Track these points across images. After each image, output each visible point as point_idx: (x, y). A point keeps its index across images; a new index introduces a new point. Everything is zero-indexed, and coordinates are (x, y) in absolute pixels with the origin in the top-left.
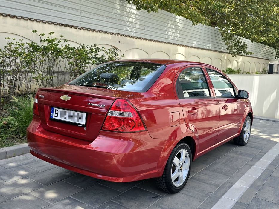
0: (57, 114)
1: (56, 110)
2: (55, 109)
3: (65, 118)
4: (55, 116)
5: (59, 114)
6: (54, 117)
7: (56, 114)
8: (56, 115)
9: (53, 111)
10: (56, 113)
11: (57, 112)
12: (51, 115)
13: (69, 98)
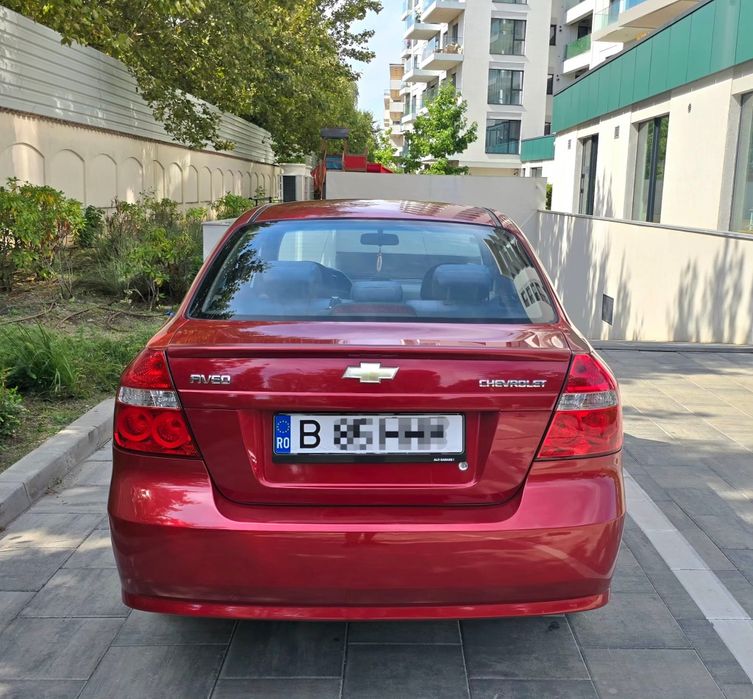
0: (315, 434)
2: (295, 420)
4: (303, 446)
5: (326, 434)
6: (296, 449)
8: (310, 440)
9: (286, 427)
11: (310, 428)
12: (279, 442)
13: (390, 373)
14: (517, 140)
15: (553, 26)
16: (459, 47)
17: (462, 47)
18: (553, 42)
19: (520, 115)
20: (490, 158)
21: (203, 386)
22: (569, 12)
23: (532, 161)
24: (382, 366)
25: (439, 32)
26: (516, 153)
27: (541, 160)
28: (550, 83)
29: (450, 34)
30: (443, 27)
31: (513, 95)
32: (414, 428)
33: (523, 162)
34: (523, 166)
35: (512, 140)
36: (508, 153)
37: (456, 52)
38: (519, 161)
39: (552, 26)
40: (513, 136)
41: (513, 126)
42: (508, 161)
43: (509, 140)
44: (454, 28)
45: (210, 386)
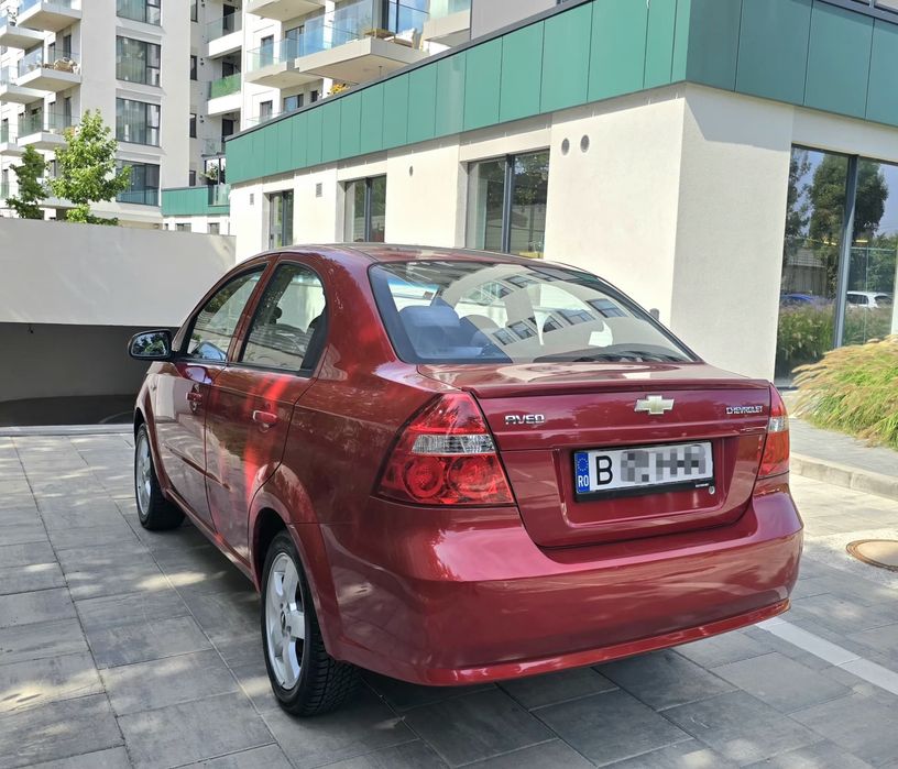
0: (608, 470)
1: (598, 459)
2: (592, 456)
3: (645, 478)
4: (600, 483)
5: (616, 469)
6: (594, 487)
7: (601, 474)
8: (604, 476)
9: (585, 464)
10: (599, 471)
11: (604, 464)
12: (580, 481)
13: (669, 404)
14: (156, 189)
15: (194, 58)
16: (75, 64)
17: (79, 65)
18: (194, 76)
19: (158, 158)
20: (123, 208)
21: (518, 427)
22: (210, 43)
23: (177, 216)
24: (663, 398)
25: (43, 41)
26: (156, 204)
27: (190, 216)
28: (193, 123)
29: (60, 46)
30: (49, 37)
31: (143, 133)
32: (681, 457)
33: (166, 216)
34: (165, 221)
35: (149, 188)
36: (145, 204)
37: (71, 70)
38: (159, 214)
39: (192, 57)
40: (150, 183)
41: (150, 171)
42: (145, 213)
43: (146, 188)
44: (66, 40)
45: (526, 427)
